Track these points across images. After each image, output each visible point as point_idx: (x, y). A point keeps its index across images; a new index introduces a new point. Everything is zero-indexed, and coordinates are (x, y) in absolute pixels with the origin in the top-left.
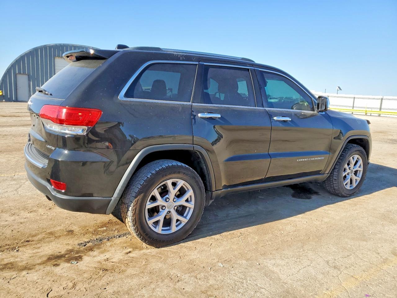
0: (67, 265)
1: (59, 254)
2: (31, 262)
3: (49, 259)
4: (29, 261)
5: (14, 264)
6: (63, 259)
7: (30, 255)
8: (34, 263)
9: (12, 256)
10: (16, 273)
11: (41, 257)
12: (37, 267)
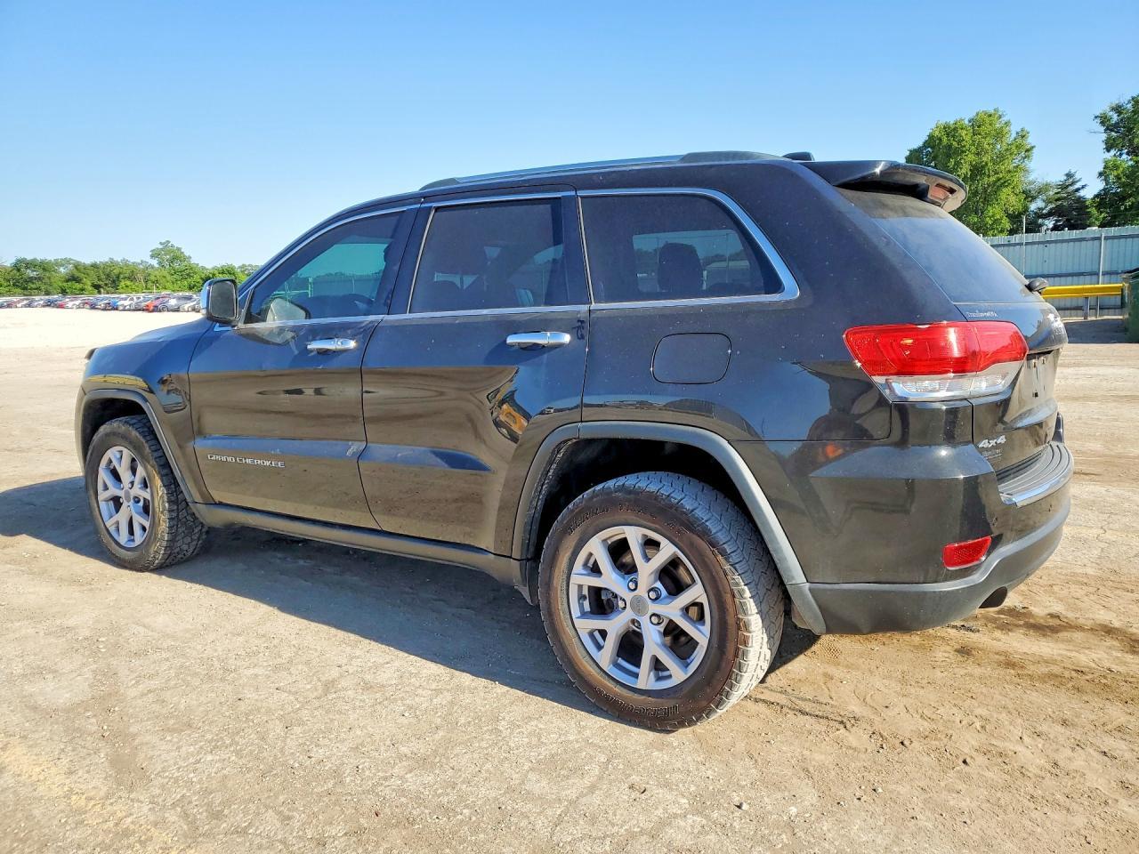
0: (1035, 610)
1: (1031, 632)
2: (1093, 640)
3: (1055, 630)
4: (1096, 642)
5: (1127, 649)
6: (1032, 621)
7: (1087, 651)
8: (1089, 635)
9: (1125, 663)
10: (1130, 630)
11: (1070, 641)
12: (1089, 624)
